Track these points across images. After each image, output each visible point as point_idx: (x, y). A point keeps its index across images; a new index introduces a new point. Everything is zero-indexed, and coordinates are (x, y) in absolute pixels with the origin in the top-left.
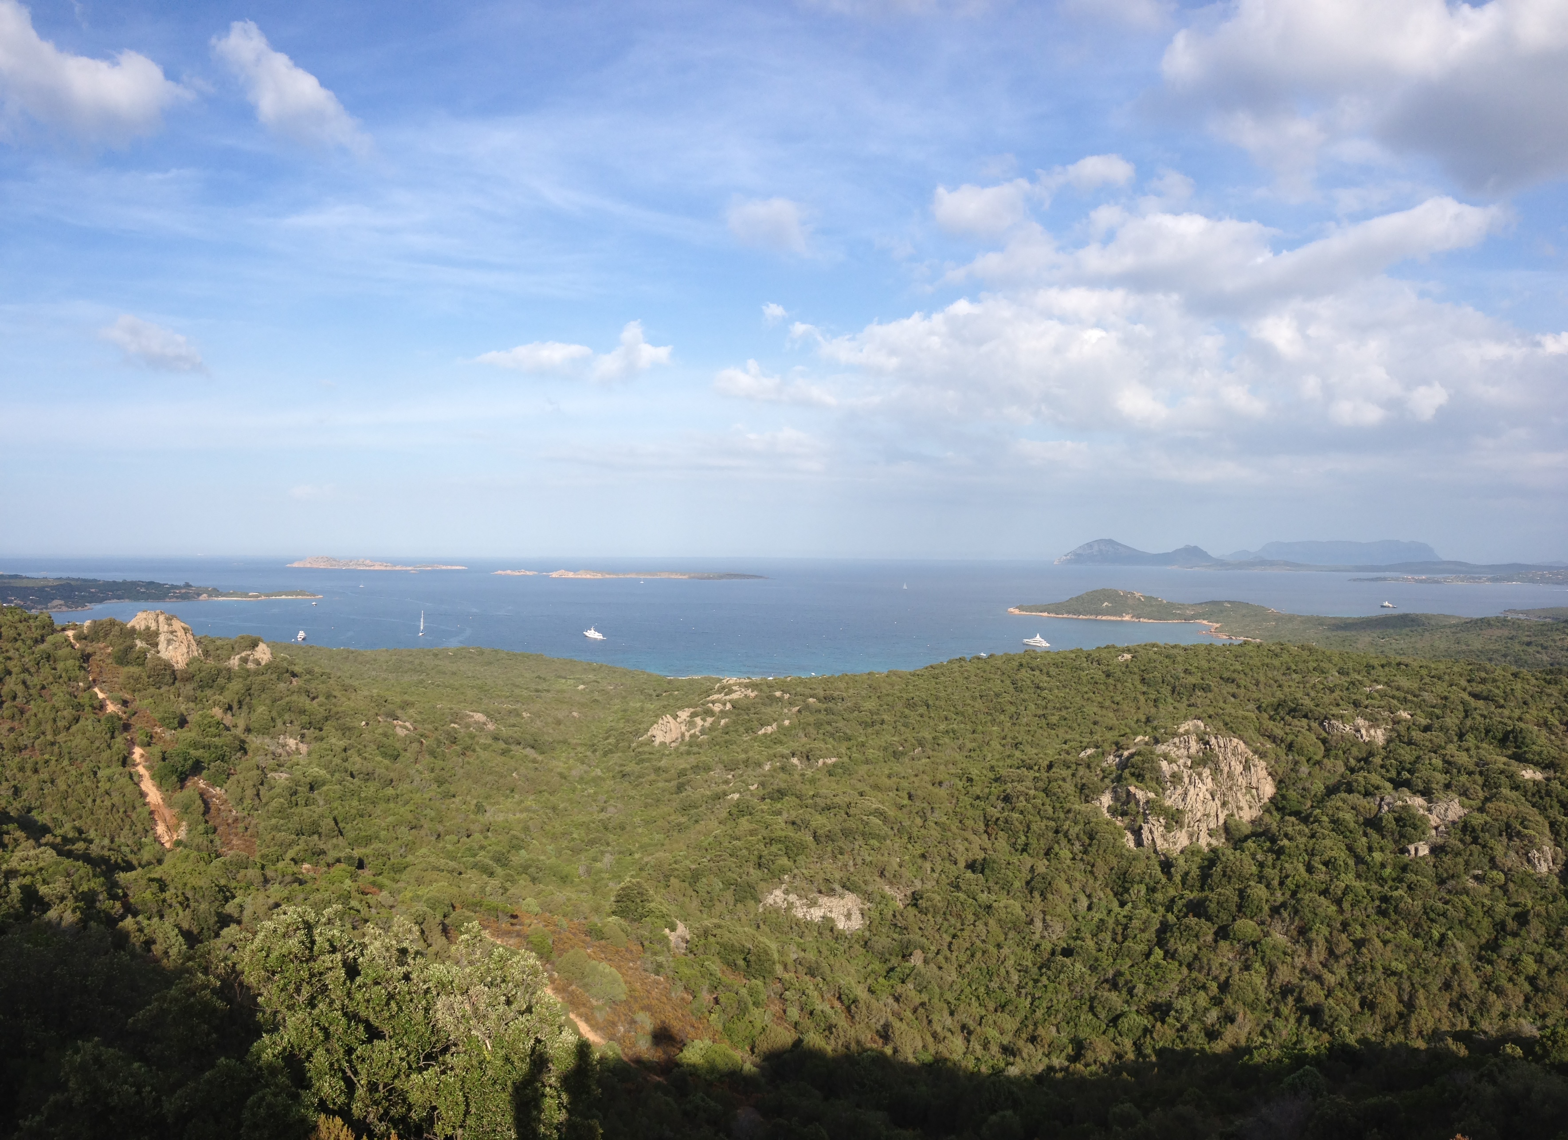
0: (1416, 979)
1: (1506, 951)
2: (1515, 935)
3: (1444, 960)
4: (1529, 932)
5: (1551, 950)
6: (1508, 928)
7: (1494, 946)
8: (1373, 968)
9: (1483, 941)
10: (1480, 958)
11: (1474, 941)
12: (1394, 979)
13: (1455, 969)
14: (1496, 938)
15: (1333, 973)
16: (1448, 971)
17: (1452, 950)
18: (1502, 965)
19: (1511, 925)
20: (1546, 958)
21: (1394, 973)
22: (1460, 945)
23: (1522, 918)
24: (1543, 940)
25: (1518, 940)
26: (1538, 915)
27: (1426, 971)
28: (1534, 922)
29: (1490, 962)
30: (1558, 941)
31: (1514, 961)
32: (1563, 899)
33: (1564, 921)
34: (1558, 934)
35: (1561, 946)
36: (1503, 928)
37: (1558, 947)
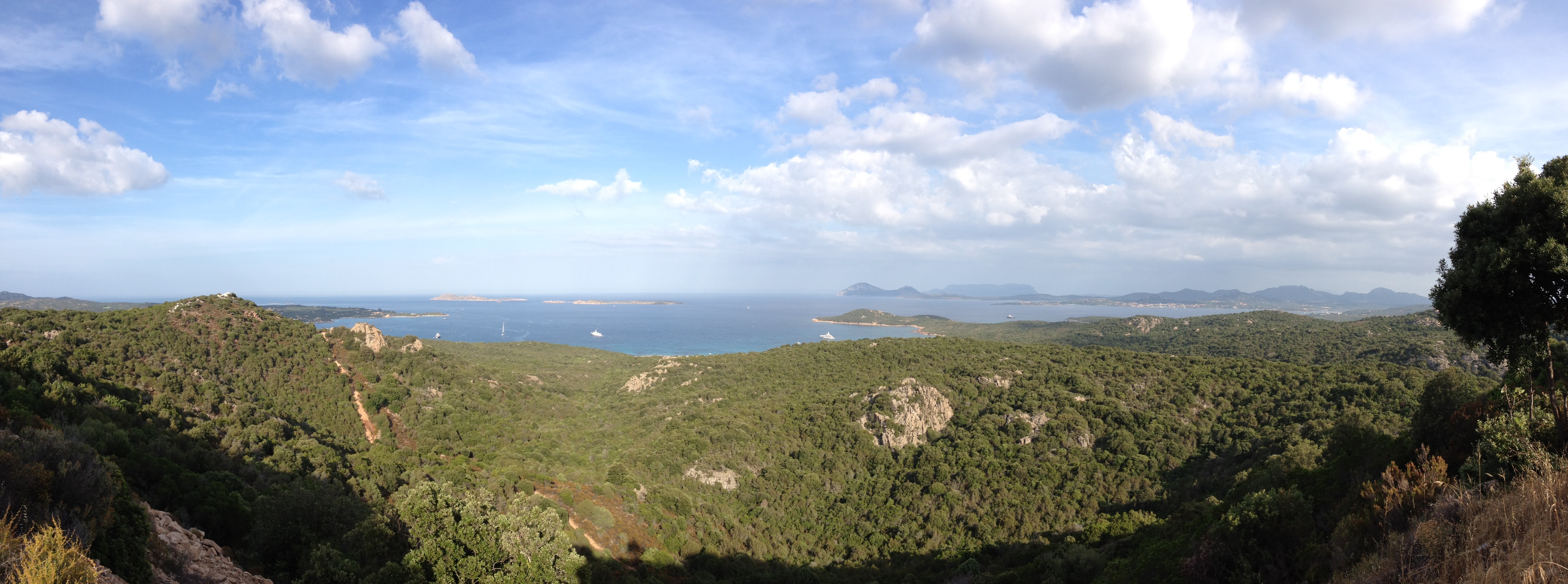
0: (1024, 507)
1: (1067, 489)
2: (1071, 480)
3: (1038, 496)
4: (1078, 478)
5: (1089, 486)
6: (1068, 477)
7: (1061, 487)
8: (1003, 503)
9: (1057, 484)
10: (1055, 494)
11: (1052, 485)
12: (1014, 508)
13: (1043, 500)
14: (1063, 482)
15: (982, 508)
16: (1040, 502)
17: (1042, 491)
18: (1065, 495)
19: (1070, 475)
20: (1086, 490)
21: (1013, 506)
22: (1046, 488)
23: (1075, 471)
24: (1085, 481)
25: (1073, 482)
26: (1082, 469)
27: (1029, 503)
28: (1081, 473)
29: (1060, 495)
30: (1092, 481)
31: (1071, 493)
32: (1094, 459)
33: (1095, 470)
34: (1092, 477)
35: (1094, 483)
36: (1066, 477)
37: (1092, 484)
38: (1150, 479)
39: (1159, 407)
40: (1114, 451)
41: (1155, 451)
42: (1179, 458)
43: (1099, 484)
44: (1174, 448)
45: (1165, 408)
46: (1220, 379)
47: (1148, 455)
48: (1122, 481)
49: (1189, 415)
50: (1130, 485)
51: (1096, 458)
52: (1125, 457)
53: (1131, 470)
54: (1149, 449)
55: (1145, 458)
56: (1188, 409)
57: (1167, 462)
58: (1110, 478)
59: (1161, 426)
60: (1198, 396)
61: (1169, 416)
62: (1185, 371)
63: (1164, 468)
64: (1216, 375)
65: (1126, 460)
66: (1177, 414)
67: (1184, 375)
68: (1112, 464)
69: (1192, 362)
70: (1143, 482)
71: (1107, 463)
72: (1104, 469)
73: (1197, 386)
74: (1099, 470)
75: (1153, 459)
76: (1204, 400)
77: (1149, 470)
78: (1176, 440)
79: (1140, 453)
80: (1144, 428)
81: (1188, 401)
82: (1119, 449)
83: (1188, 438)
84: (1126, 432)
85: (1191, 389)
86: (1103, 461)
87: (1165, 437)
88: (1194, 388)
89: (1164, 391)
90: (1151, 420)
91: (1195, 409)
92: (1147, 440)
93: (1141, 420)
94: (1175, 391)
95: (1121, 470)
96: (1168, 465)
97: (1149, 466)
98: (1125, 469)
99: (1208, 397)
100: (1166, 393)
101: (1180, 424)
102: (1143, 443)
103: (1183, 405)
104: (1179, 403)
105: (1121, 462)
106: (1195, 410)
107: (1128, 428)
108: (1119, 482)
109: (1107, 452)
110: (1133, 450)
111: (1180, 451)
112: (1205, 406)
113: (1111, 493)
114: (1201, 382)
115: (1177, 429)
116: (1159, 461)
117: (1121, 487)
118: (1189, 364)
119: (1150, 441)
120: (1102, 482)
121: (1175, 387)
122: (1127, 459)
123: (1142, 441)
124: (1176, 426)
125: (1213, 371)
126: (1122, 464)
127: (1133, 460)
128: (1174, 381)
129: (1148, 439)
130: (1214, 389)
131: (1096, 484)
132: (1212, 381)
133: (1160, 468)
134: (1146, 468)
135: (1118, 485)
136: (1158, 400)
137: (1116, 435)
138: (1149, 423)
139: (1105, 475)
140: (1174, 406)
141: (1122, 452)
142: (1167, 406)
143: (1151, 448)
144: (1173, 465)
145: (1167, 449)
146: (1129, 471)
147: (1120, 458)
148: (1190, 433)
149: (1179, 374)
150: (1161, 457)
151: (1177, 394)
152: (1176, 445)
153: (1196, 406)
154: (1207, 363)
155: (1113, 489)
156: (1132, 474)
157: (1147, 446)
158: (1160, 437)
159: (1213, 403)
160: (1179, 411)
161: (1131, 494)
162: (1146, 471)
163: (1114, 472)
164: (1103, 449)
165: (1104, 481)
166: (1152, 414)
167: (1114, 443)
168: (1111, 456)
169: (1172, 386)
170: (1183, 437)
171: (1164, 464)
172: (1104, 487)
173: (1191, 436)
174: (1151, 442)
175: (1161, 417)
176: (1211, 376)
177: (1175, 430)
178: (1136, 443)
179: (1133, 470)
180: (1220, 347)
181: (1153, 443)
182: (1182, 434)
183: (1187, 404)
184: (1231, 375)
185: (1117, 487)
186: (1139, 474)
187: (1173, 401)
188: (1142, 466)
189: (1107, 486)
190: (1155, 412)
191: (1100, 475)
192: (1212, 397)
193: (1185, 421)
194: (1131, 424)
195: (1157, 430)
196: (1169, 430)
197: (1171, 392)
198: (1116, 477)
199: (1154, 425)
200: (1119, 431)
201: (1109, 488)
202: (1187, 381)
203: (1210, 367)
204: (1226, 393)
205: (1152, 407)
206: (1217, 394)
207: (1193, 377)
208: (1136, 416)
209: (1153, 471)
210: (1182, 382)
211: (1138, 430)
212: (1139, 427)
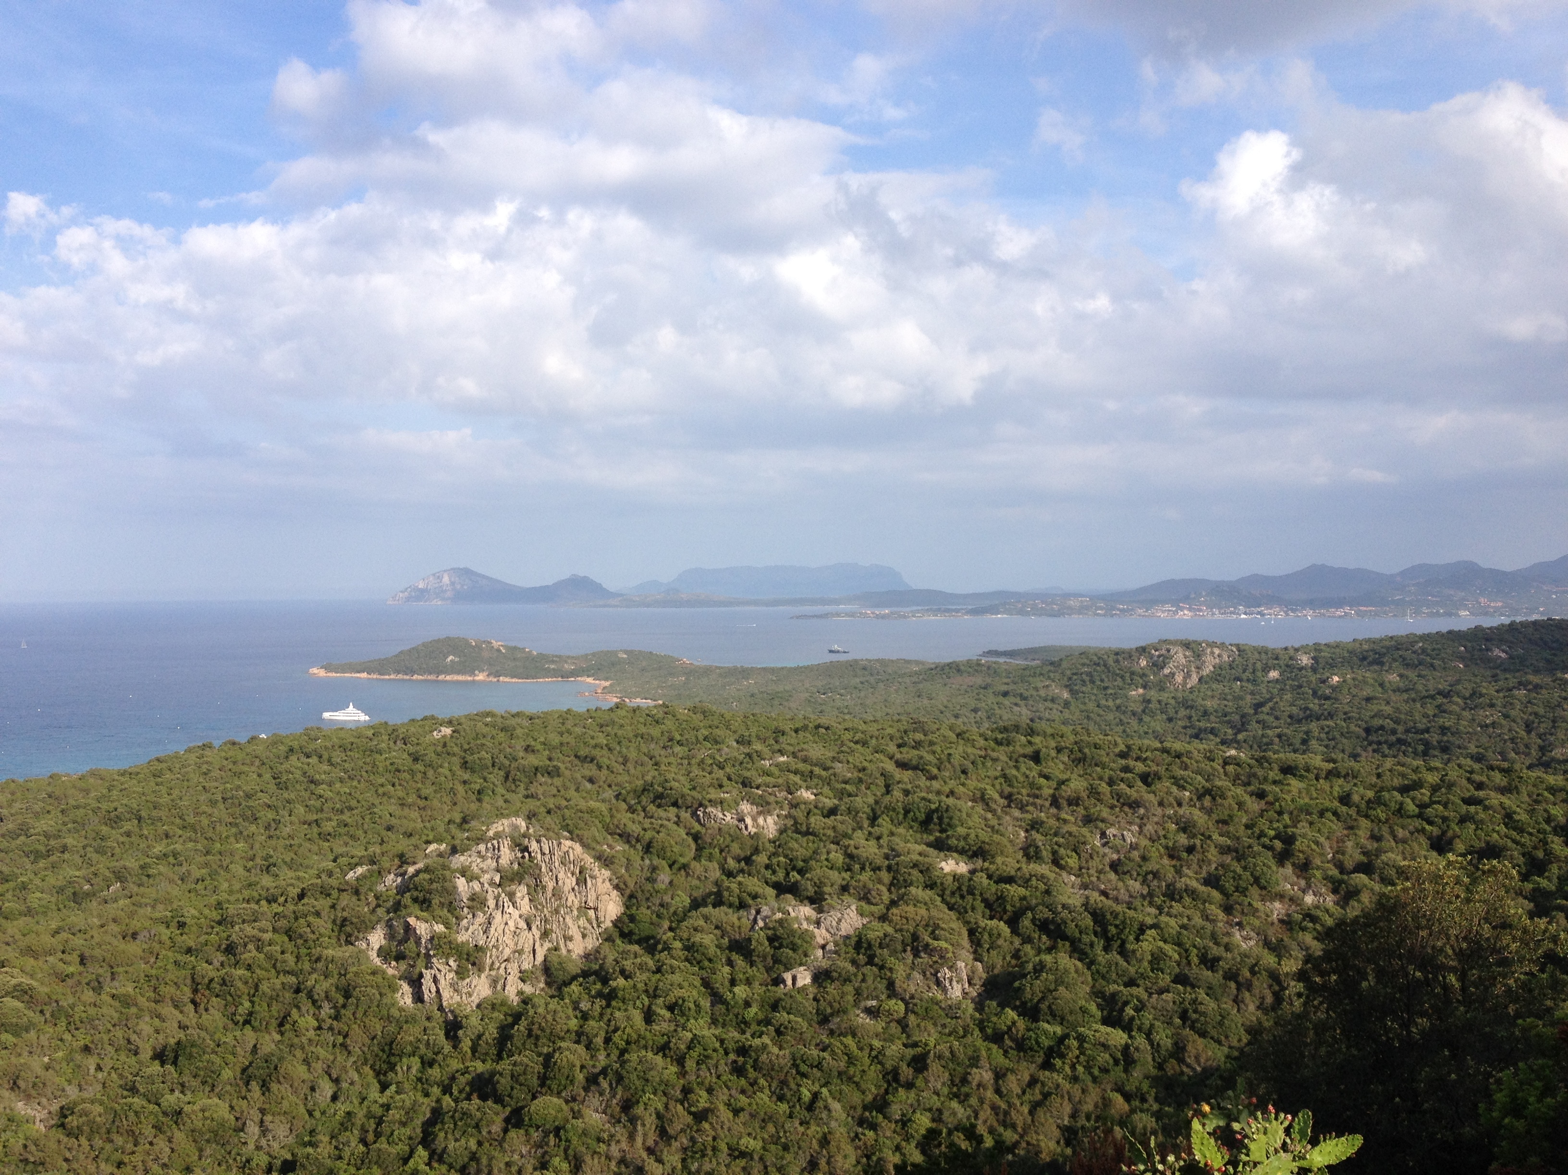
0: (770, 1159)
1: (896, 1111)
2: (909, 1086)
3: (813, 1128)
4: (927, 1081)
5: (954, 1104)
6: (902, 1079)
7: (880, 1105)
8: (714, 1149)
9: (869, 1098)
10: (861, 1122)
11: (856, 1098)
12: (742, 1162)
13: (825, 1141)
14: (887, 1092)
15: (659, 1161)
16: (815, 1145)
17: (824, 1115)
18: (888, 1129)
19: (906, 1072)
20: (946, 1115)
21: (743, 1155)
22: (836, 1106)
23: (919, 1063)
24: (946, 1090)
25: (912, 1094)
26: (940, 1057)
27: (786, 1148)
28: (935, 1067)
29: (873, 1127)
30: (965, 1089)
31: (904, 1122)
32: (977, 1032)
33: (974, 1061)
34: (964, 1081)
35: (967, 1096)
36: (896, 1079)
37: (963, 1099)
38: (1127, 1097)
39: (1172, 894)
40: (1031, 1013)
41: (1148, 1017)
42: (1219, 1042)
43: (982, 1101)
44: (1203, 1014)
45: (1187, 900)
46: (1364, 823)
47: (1127, 1028)
48: (1046, 1095)
49: (1257, 923)
50: (1067, 1109)
51: (982, 1029)
52: (1059, 1030)
53: (1073, 1067)
54: (1129, 1011)
55: (1118, 1037)
56: (1257, 904)
57: (1179, 1051)
58: (1013, 1084)
59: (1168, 948)
60: (1289, 870)
61: (1198, 920)
62: (1261, 795)
63: (1172, 1067)
64: (1353, 812)
65: (1062, 1040)
66: (1221, 916)
67: (1254, 805)
68: (1021, 1046)
69: (1288, 770)
70: (1106, 1102)
71: (1008, 1042)
72: (1000, 1059)
73: (1289, 840)
74: (984, 1062)
75: (1141, 1041)
76: (1308, 880)
77: (1126, 1071)
78: (1210, 991)
79: (1106, 1021)
80: (1123, 952)
81: (1257, 881)
82: (1044, 1006)
83: (1249, 987)
84: (1065, 960)
85: (1270, 848)
86: (997, 1038)
87: (1181, 979)
88: (1278, 844)
89: (1190, 850)
90: (1142, 929)
91: (1277, 905)
92: (1126, 985)
93: (1113, 930)
94: (1224, 850)
95: (1047, 1065)
96: (1181, 1061)
97: (1127, 1058)
98: (1058, 1062)
99: (1318, 874)
100: (1194, 858)
101: (1227, 948)
102: (1114, 995)
103: (1244, 892)
104: (1229, 886)
105: (1046, 1043)
106: (1277, 909)
107: (1078, 951)
108: (1039, 1097)
109: (1011, 1014)
110: (1084, 1011)
111: (1221, 1024)
112: (1309, 899)
113: (1014, 1126)
114: (1303, 828)
115: (1217, 959)
116: (1155, 1047)
117: (1040, 1112)
118: (1274, 774)
119: (1135, 990)
120: (990, 1094)
121: (1223, 840)
122: (1066, 1036)
123: (1113, 988)
124: (1216, 951)
125: (1345, 799)
126: (1050, 1048)
127: (1081, 1039)
128: (1225, 822)
129: (1131, 983)
130: (1340, 851)
131: (973, 1101)
132: (1337, 827)
133: (1160, 1067)
134: (1116, 1062)
135: (1035, 1107)
136: (1170, 875)
137: (1040, 968)
138: (1137, 939)
139: (999, 1075)
140: (1216, 894)
141: (1054, 1015)
142: (1193, 894)
143: (1137, 1010)
144: (1197, 1058)
145: (1184, 1016)
146: (1067, 1069)
147: (1045, 1032)
148: (1253, 972)
149: (1240, 805)
150: (1164, 1037)
151: (1228, 859)
152: (1210, 1005)
153: (1281, 896)
154: (1331, 774)
155: (1021, 1114)
156: (1075, 1079)
157: (1126, 1003)
158: (1165, 979)
159: (1335, 891)
160: (1228, 909)
161: (1070, 1135)
162: (1118, 1073)
163: (1026, 1069)
164: (1002, 1005)
165: (998, 1091)
166: (1148, 914)
167: (1032, 989)
168: (1021, 1024)
169: (1215, 836)
170: (1233, 985)
171: (1172, 1055)
172: (994, 1108)
173: (1256, 983)
174: (1139, 992)
175: (1172, 924)
176: (1335, 814)
177: (1209, 962)
178: (1097, 993)
179: (1080, 1069)
180: (1400, 728)
181: (1145, 996)
182: (1231, 976)
183: (1254, 891)
184: (1400, 811)
185: (1031, 1113)
186: (1095, 1080)
187: (1212, 881)
188: (1104, 1058)
189: (1004, 1106)
190: (1160, 908)
191: (987, 1076)
192: (1334, 872)
193: (1246, 939)
194: (1086, 939)
195: (1157, 960)
196: (1195, 960)
197: (1213, 854)
198: (1033, 1082)
199: (1149, 944)
200: (1048, 958)
201: (1006, 1113)
202: (1263, 824)
203: (1339, 786)
204: (1378, 863)
205: (1151, 895)
206: (1349, 864)
207: (1280, 813)
208: (1098, 916)
209: (1137, 1073)
210: (1247, 827)
211: (1102, 957)
212: (1106, 949)
